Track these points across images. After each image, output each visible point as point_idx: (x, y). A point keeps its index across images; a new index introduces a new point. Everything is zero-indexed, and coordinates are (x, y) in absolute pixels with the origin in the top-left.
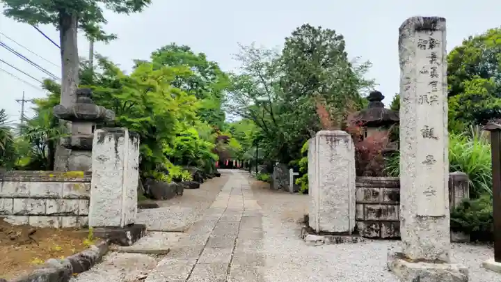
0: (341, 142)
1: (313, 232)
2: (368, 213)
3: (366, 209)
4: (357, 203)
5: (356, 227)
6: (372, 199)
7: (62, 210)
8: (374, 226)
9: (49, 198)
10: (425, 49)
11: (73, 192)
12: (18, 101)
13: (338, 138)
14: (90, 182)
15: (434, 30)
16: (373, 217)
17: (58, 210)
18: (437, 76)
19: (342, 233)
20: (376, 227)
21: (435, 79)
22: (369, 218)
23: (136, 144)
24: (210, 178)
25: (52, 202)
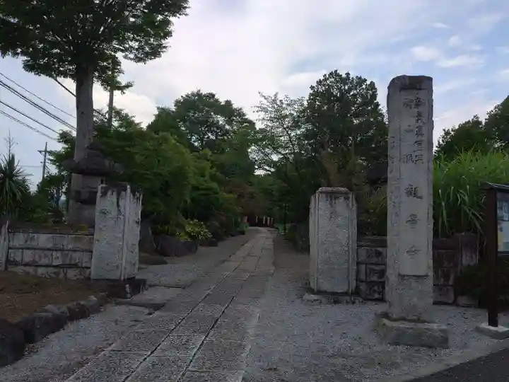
0: (342, 200)
1: (312, 291)
2: (370, 274)
3: (368, 270)
4: (358, 263)
5: (357, 287)
6: (374, 260)
7: (68, 262)
8: (376, 288)
9: (56, 250)
10: (411, 108)
11: (78, 245)
12: (40, 152)
13: (338, 195)
14: (93, 235)
15: (420, 89)
16: (375, 278)
17: (63, 261)
18: (422, 135)
19: (341, 293)
20: (379, 289)
21: (420, 138)
22: (372, 279)
23: (138, 198)
24: (232, 236)
25: (59, 254)
